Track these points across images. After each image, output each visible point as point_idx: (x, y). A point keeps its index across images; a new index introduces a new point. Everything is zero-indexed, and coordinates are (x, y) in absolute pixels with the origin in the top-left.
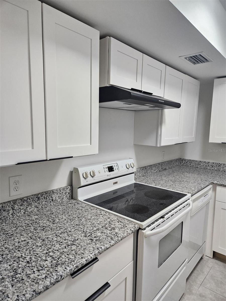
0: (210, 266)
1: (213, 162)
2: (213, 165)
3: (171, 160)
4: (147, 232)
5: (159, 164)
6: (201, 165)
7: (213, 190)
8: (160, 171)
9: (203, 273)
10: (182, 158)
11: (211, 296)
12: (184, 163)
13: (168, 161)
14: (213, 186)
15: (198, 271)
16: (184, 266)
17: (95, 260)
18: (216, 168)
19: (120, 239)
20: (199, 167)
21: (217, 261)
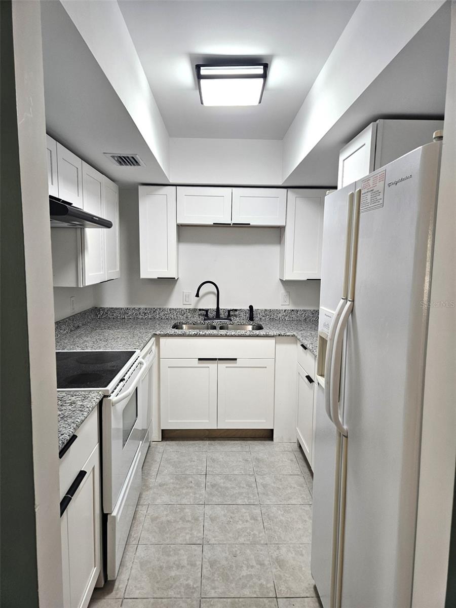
0: (161, 451)
1: (146, 307)
2: (146, 312)
3: (84, 311)
4: (113, 398)
5: (69, 318)
6: (129, 314)
7: (156, 345)
8: (71, 331)
9: (156, 461)
10: (99, 306)
11: (172, 481)
12: (103, 314)
13: (80, 313)
14: (156, 339)
15: (148, 462)
16: (139, 452)
17: (74, 437)
18: (150, 316)
19: (91, 409)
20: (126, 317)
21: (168, 442)
